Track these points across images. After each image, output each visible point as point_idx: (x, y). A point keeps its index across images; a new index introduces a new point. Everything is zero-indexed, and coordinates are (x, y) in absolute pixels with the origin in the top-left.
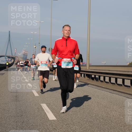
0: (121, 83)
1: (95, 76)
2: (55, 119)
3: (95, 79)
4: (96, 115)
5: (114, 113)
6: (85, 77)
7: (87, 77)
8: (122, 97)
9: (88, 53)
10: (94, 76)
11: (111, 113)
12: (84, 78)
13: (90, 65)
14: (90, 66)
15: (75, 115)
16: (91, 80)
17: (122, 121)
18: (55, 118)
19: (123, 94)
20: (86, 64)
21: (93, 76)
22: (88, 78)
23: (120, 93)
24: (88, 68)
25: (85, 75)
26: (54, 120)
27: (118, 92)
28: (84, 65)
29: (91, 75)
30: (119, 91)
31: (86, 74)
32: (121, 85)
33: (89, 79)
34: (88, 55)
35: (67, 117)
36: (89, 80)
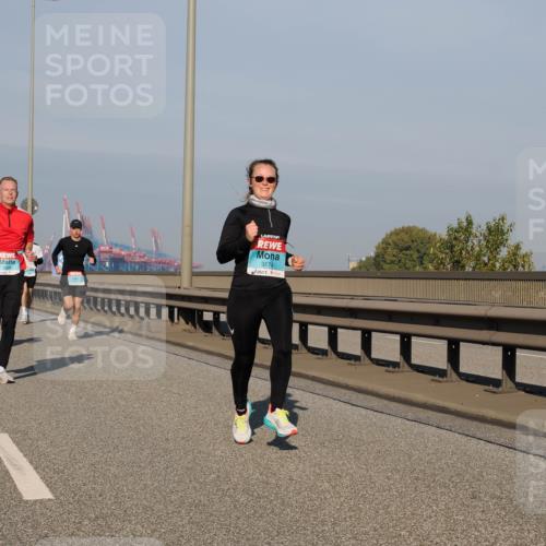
0: (324, 345)
1: (216, 314)
2: (50, 496)
3: (218, 329)
4: (218, 477)
5: (292, 467)
6: (176, 320)
7: (182, 320)
8: (327, 401)
9: (187, 222)
10: (211, 314)
11: (283, 466)
12: (169, 323)
13: (195, 270)
14: (194, 274)
15: (130, 479)
16: (200, 333)
17: (325, 498)
18: (46, 494)
19: (330, 388)
20: (179, 267)
21: (208, 317)
22: (187, 323)
23: (319, 387)
24: (185, 283)
25: (176, 310)
26: (41, 501)
27: (309, 382)
28: (172, 270)
29: (201, 312)
30: (314, 379)
31: (180, 309)
32: (323, 353)
33: (189, 327)
34: (187, 230)
35: (98, 488)
36: (190, 332)
